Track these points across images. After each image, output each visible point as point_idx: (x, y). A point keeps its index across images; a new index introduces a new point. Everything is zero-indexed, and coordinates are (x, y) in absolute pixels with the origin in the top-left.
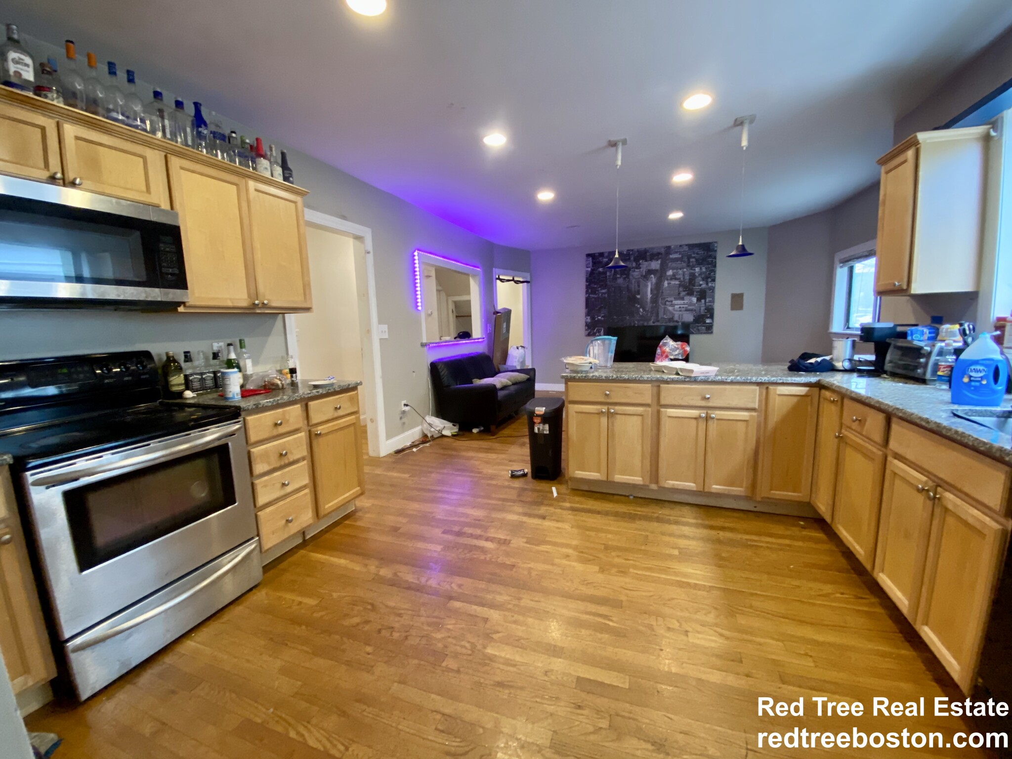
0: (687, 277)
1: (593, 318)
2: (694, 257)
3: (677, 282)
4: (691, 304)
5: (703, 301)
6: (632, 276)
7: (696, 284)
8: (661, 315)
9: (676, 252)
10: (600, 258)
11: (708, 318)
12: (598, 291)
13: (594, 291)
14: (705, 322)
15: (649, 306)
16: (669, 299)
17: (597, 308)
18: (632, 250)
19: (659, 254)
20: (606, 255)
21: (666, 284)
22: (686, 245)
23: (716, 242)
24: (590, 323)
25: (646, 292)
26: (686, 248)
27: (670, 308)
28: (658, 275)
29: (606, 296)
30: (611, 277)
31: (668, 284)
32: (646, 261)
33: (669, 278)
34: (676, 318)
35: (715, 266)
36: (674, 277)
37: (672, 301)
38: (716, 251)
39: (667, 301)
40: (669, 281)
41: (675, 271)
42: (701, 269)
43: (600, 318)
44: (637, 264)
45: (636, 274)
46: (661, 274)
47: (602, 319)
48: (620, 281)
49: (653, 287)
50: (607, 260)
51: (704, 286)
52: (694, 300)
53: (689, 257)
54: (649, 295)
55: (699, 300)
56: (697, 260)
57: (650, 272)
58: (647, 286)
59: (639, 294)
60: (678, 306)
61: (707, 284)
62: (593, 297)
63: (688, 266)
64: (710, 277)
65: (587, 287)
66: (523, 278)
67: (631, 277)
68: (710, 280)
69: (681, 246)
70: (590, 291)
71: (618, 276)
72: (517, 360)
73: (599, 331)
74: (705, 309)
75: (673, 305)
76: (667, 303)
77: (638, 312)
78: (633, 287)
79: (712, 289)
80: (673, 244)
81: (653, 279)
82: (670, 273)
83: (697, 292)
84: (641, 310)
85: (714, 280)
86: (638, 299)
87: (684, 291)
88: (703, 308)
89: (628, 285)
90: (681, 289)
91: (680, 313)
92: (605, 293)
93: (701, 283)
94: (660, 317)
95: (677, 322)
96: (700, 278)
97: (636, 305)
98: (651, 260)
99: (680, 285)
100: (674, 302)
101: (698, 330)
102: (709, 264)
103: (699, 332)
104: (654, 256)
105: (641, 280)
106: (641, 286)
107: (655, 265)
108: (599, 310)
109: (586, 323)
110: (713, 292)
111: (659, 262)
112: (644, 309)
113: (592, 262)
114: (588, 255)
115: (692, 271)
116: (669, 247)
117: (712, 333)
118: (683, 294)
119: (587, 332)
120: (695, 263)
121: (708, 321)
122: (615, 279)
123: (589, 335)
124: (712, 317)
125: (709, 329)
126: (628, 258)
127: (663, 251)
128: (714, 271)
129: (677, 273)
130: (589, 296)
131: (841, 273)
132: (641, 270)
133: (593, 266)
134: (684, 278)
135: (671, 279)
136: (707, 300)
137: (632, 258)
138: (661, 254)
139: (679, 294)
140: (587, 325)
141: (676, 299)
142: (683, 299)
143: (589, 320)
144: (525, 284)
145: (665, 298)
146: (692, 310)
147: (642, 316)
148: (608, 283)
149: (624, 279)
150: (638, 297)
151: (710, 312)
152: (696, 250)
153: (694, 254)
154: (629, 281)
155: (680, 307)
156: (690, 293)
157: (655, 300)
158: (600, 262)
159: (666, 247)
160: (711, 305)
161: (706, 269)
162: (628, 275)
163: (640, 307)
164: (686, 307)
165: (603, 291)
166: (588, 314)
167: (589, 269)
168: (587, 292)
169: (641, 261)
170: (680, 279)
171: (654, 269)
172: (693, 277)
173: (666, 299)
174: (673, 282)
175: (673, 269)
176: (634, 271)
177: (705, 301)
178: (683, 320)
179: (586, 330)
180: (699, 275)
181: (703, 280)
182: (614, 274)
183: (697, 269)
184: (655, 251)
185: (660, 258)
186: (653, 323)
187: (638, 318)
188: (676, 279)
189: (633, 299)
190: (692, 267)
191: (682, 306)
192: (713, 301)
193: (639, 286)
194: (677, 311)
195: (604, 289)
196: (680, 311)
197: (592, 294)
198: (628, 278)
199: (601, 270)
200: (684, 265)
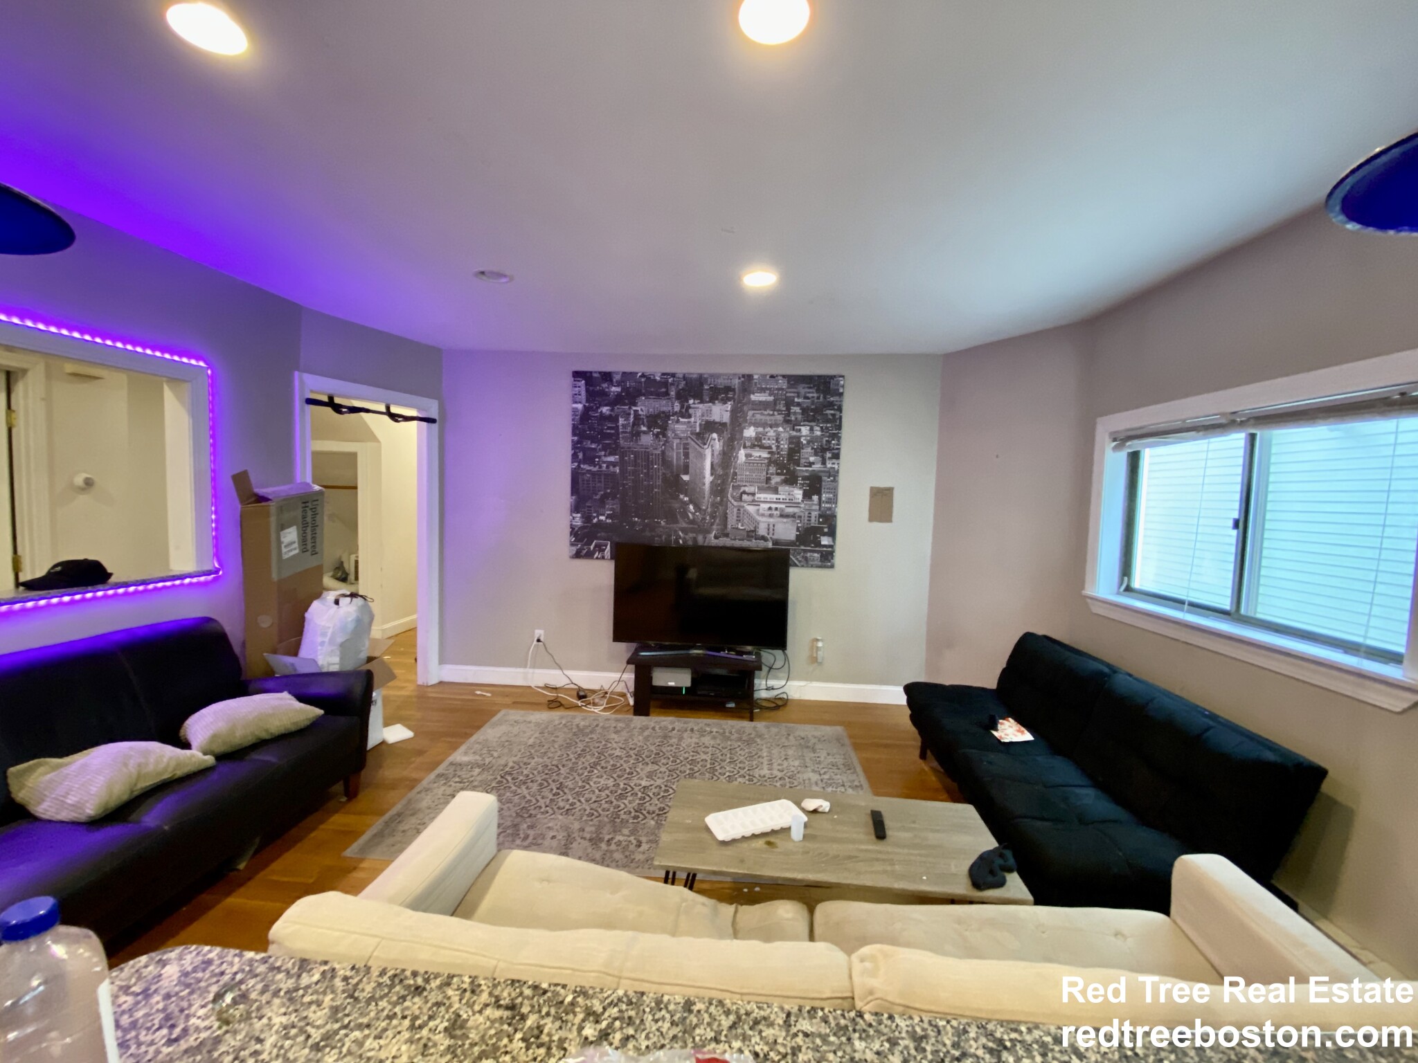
0: (785, 446)
1: (587, 519)
2: (798, 404)
3: (765, 455)
4: (791, 503)
5: (815, 498)
6: (674, 431)
7: (802, 461)
8: (732, 521)
9: (762, 390)
10: (605, 385)
11: (825, 534)
12: (599, 457)
13: (589, 459)
14: (819, 544)
15: (707, 501)
16: (747, 489)
17: (598, 497)
18: (673, 375)
19: (728, 389)
20: (617, 378)
21: (742, 453)
22: (784, 376)
23: (843, 376)
24: (581, 528)
25: (702, 469)
26: (783, 383)
27: (751, 509)
28: (727, 435)
29: (617, 470)
30: (629, 429)
31: (748, 456)
32: (702, 402)
33: (748, 444)
34: (762, 531)
35: (839, 427)
36: (757, 443)
37: (753, 494)
38: (841, 394)
39: (744, 492)
40: (749, 451)
41: (760, 429)
42: (812, 430)
43: (602, 518)
44: (682, 407)
45: (680, 427)
46: (731, 432)
47: (609, 521)
48: (647, 440)
49: (716, 461)
50: (619, 389)
51: (817, 467)
52: (798, 494)
53: (789, 403)
54: (708, 478)
55: (807, 496)
56: (805, 411)
57: (710, 426)
58: (701, 456)
59: (686, 473)
60: (767, 506)
61: (824, 463)
62: (589, 471)
63: (787, 421)
64: (829, 448)
65: (575, 446)
66: (419, 410)
67: (670, 434)
68: (828, 455)
69: (772, 377)
70: (581, 455)
71: (644, 429)
72: (327, 640)
73: (600, 548)
74: (820, 516)
75: (755, 503)
76: (745, 497)
77: (685, 514)
78: (675, 455)
79: (834, 474)
80: (757, 371)
81: (717, 442)
82: (750, 432)
83: (804, 478)
84: (691, 507)
85: (836, 456)
86: (686, 483)
87: (778, 474)
88: (814, 514)
89: (663, 452)
90: (772, 469)
91: (771, 520)
92: (614, 464)
93: (812, 459)
94: (729, 527)
95: (764, 538)
96: (809, 450)
97: (681, 496)
98: (712, 400)
99: (771, 462)
100: (757, 496)
101: (806, 559)
102: (828, 421)
103: (807, 563)
104: (719, 393)
105: (689, 441)
106: (691, 456)
107: (720, 412)
108: (602, 501)
109: (572, 527)
110: (835, 481)
111: (729, 406)
112: (697, 507)
113: (587, 391)
114: (577, 375)
115: (794, 433)
116: (749, 377)
117: (832, 566)
118: (776, 479)
119: (574, 549)
120: (799, 417)
121: (825, 541)
122: (636, 435)
123: (578, 555)
124: (832, 533)
125: (827, 558)
126: (663, 390)
127: (736, 382)
128: (837, 437)
129: (765, 434)
130: (579, 466)
131: (1113, 463)
132: (692, 420)
133: (587, 401)
134: (778, 447)
135: (753, 446)
136: (824, 497)
137: (673, 393)
138: (734, 390)
139: (768, 480)
140: (574, 532)
141: (761, 490)
142: (776, 491)
143: (578, 522)
144: (424, 424)
145: (739, 487)
146: (793, 516)
147: (692, 522)
148: (622, 442)
149: (657, 436)
150: (686, 478)
151: (828, 522)
152: (802, 389)
153: (798, 397)
154: (666, 441)
155: (770, 508)
156: (791, 480)
157: (719, 489)
158: (604, 394)
159: (743, 376)
160: (830, 509)
161: (822, 429)
162: (664, 428)
163: (691, 501)
164: (782, 510)
165: (611, 459)
166: (576, 508)
167: (580, 406)
168: (575, 456)
169: (691, 401)
170: (770, 447)
171: (717, 420)
172: (796, 447)
173: (742, 489)
174: (757, 453)
175: (756, 425)
176: (678, 421)
177: (820, 499)
178: (775, 537)
179: (572, 544)
180: (809, 442)
181: (816, 454)
182: (634, 424)
183: (805, 430)
184: (721, 383)
185: (729, 399)
186: (716, 537)
187: (684, 525)
188: (762, 447)
189: (674, 484)
190: (794, 425)
191: (774, 506)
192: (834, 500)
193: (687, 455)
194: (763, 515)
195: (611, 454)
196: (771, 516)
197: (584, 464)
198: (664, 435)
199: (605, 410)
200: (780, 418)
